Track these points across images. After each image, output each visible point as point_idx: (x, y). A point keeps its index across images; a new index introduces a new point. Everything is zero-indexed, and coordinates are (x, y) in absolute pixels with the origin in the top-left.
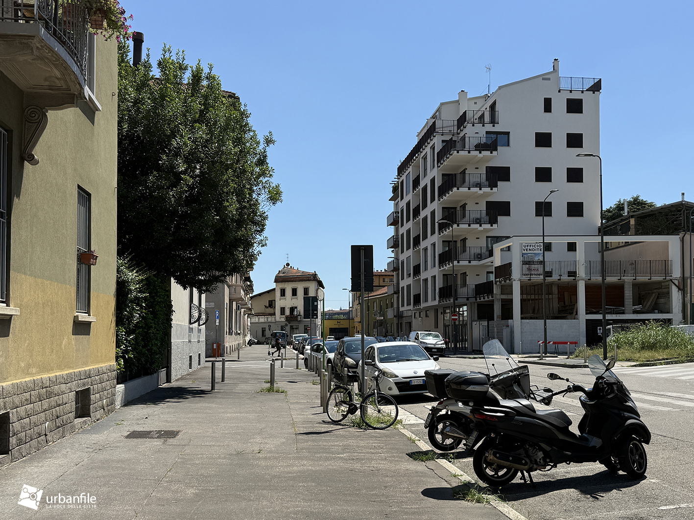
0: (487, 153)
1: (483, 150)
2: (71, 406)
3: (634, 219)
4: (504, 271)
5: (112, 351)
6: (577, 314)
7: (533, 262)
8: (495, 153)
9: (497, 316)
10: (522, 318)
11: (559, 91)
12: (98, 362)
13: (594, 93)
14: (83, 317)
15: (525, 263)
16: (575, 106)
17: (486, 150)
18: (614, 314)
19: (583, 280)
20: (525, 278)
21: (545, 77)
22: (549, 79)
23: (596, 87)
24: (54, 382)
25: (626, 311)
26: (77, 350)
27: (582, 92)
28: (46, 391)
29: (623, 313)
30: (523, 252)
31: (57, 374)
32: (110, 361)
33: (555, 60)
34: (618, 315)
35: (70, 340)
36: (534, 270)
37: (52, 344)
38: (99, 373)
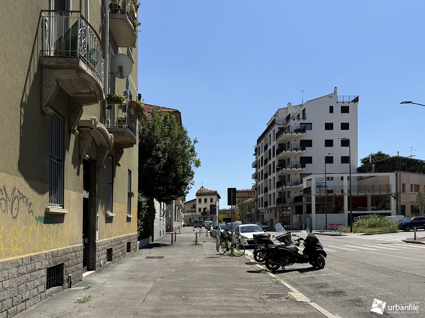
0: (300, 134)
1: (298, 132)
2: (126, 248)
3: (374, 164)
4: (308, 190)
5: (136, 228)
6: (343, 211)
7: (322, 186)
8: (304, 134)
9: (305, 212)
10: (316, 213)
11: (337, 103)
12: (133, 232)
13: (355, 103)
14: (129, 216)
15: (317, 187)
16: (345, 110)
17: (300, 132)
18: (362, 211)
19: (347, 194)
20: (318, 194)
21: (330, 96)
22: (332, 97)
23: (356, 100)
24: (122, 238)
25: (368, 209)
26: (128, 228)
27: (349, 102)
29: (367, 210)
30: (317, 181)
31: (123, 236)
32: (136, 232)
33: (335, 87)
34: (364, 211)
35: (126, 224)
36: (322, 190)
37: (121, 226)
38: (133, 236)
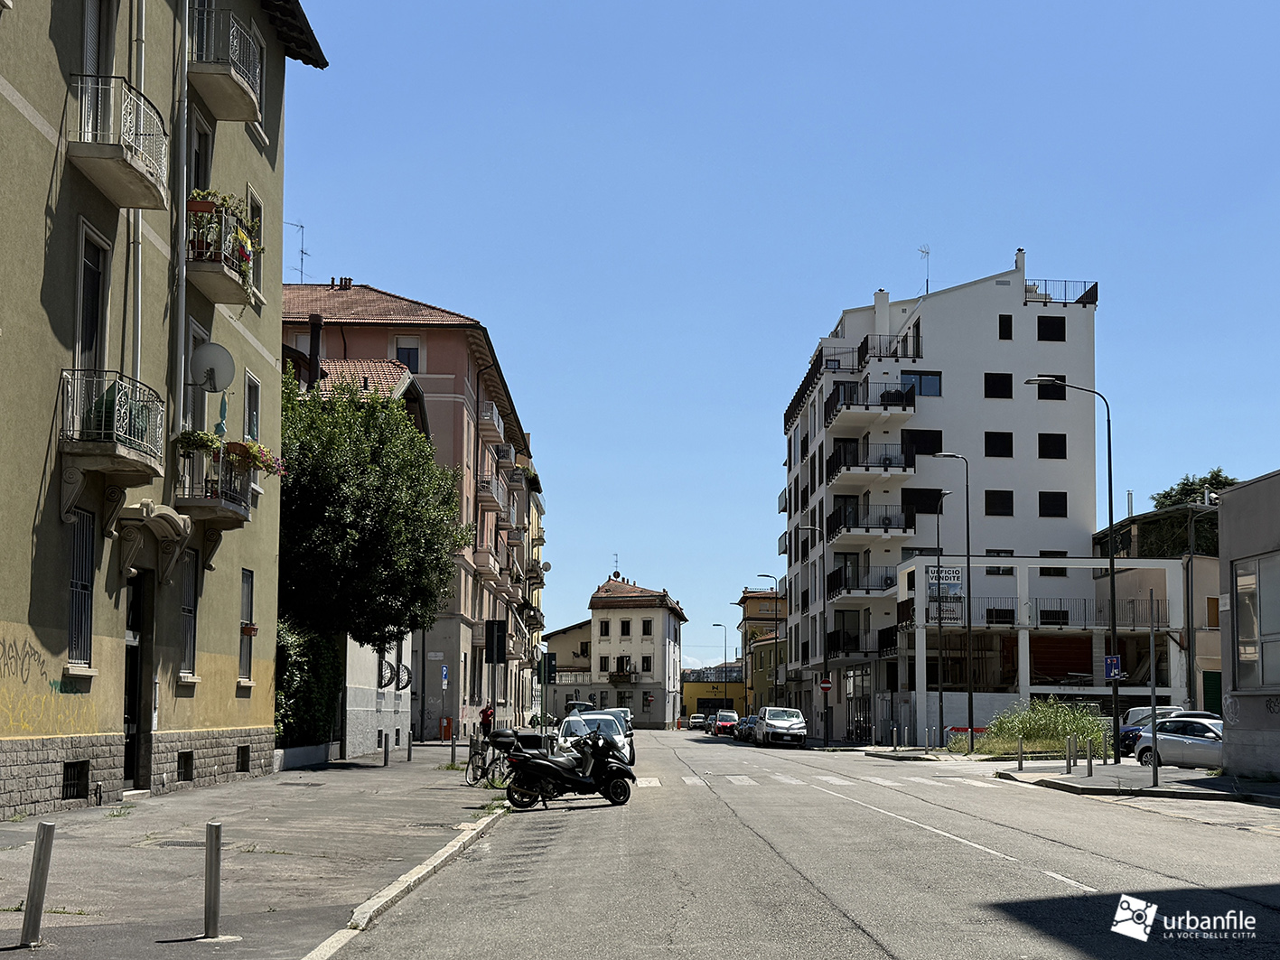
0: (896, 410)
1: (891, 405)
2: (233, 758)
3: (1136, 526)
4: (906, 609)
5: (271, 714)
6: (1018, 685)
7: (947, 598)
8: (910, 410)
9: (902, 685)
10: (928, 689)
11: (1025, 304)
12: (257, 724)
13: (1085, 307)
14: (245, 682)
15: (932, 599)
16: (1052, 329)
17: (896, 405)
18: (1081, 685)
19: (1026, 629)
20: (933, 624)
21: (1001, 280)
22: (1007, 283)
23: (1090, 297)
24: (222, 735)
25: (1094, 682)
26: (239, 711)
27: (1065, 305)
28: (216, 741)
29: (1092, 685)
30: (931, 581)
31: (224, 729)
32: (269, 724)
33: (1019, 250)
34: (1081, 688)
35: (233, 702)
36: (947, 610)
37: (220, 704)
38: (258, 733)
